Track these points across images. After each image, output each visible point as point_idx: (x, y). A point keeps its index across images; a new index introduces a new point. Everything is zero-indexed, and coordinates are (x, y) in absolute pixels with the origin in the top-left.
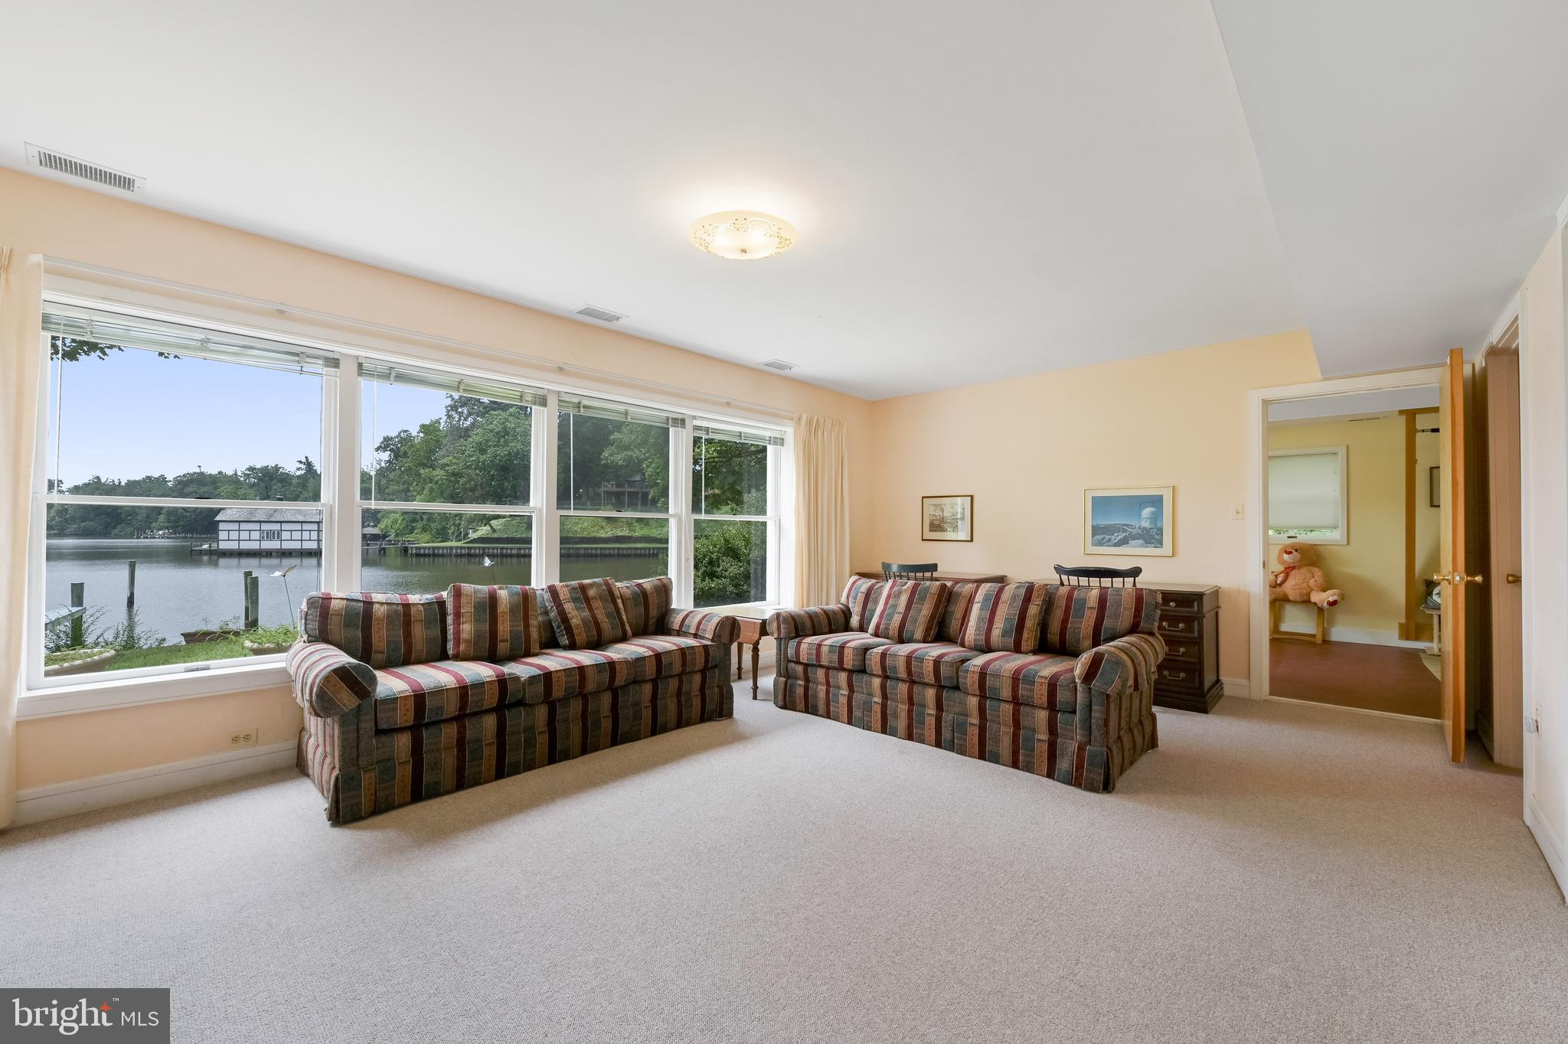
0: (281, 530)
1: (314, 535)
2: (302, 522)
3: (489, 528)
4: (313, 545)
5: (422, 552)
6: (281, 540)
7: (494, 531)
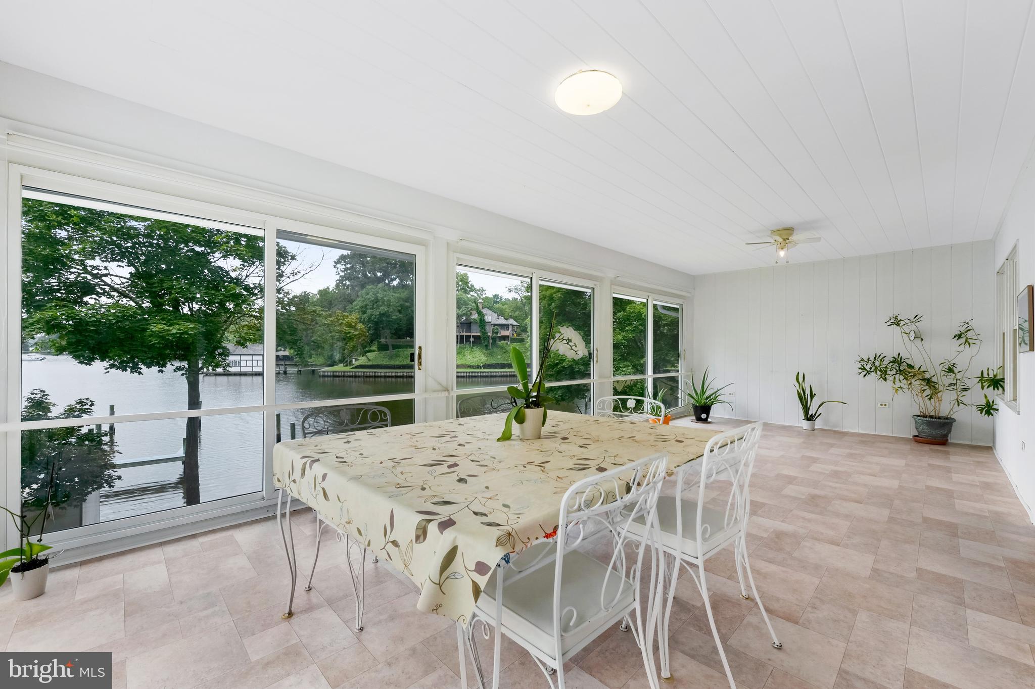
0: (241, 360)
1: (260, 363)
2: (253, 355)
3: (366, 359)
4: (259, 369)
5: (326, 374)
6: (241, 366)
7: (369, 360)
